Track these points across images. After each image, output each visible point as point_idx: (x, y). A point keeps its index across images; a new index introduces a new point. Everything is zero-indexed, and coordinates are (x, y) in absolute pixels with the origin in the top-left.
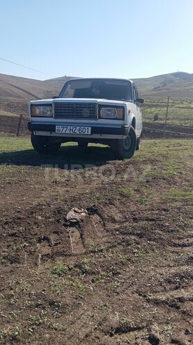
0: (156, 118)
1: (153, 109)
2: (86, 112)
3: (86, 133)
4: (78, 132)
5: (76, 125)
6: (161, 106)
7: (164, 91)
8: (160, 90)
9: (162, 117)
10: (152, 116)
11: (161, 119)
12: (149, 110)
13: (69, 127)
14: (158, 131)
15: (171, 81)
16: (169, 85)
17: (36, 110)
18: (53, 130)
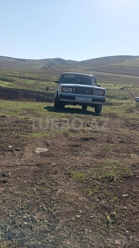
0: (47, 89)
1: (45, 83)
2: (88, 91)
4: (86, 101)
6: (50, 81)
7: (50, 70)
8: (47, 69)
9: (51, 89)
10: (44, 87)
11: (51, 90)
12: (41, 83)
13: (82, 98)
15: (53, 64)
16: (53, 67)
17: (64, 89)
18: (74, 99)
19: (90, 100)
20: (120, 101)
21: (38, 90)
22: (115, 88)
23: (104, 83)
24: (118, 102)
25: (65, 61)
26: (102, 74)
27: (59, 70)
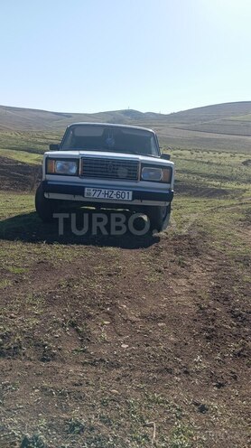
2: (123, 171)
3: (126, 199)
4: (115, 198)
5: (112, 188)
13: (103, 191)
18: (82, 194)
19: (128, 196)
20: (243, 186)
22: (233, 161)
23: (211, 153)
24: (237, 187)
26: (208, 135)
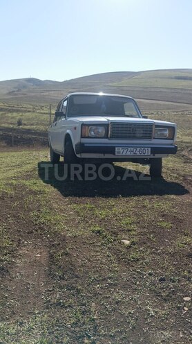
0: (20, 123)
1: (15, 114)
3: (147, 154)
4: (138, 154)
5: (136, 146)
6: (22, 111)
7: (20, 96)
8: (15, 95)
9: (25, 122)
10: (15, 121)
11: (25, 124)
12: (10, 115)
13: (129, 149)
14: (25, 136)
15: (24, 87)
16: (24, 91)
17: (87, 130)
18: (113, 153)
21: (6, 125)
25: (40, 81)
27: (33, 94)
